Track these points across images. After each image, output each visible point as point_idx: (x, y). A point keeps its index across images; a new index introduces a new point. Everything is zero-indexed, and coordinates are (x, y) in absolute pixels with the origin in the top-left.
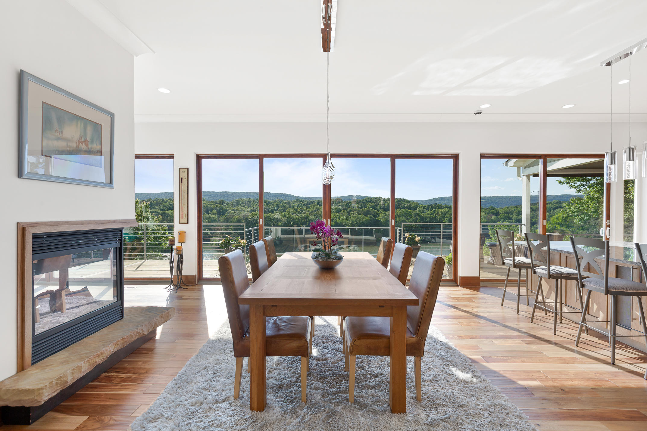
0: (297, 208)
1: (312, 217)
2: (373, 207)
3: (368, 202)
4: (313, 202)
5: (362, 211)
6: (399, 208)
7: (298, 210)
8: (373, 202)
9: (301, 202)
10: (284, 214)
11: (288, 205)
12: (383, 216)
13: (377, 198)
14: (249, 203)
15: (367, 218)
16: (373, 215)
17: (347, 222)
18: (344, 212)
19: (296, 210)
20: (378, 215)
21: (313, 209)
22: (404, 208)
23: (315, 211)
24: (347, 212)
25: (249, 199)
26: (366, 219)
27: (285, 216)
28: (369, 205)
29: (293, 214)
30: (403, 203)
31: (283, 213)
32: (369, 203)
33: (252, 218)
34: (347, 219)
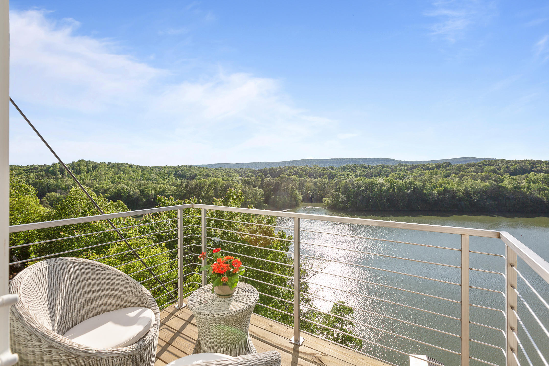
0: (399, 172)
1: (418, 183)
2: (494, 172)
3: (486, 165)
4: (416, 167)
5: (478, 176)
6: (533, 171)
7: (401, 175)
8: (493, 165)
9: (404, 167)
10: (388, 180)
11: (390, 170)
12: (509, 182)
13: (498, 160)
14: (354, 168)
15: (487, 184)
16: (495, 181)
17: (459, 187)
18: (454, 176)
19: (399, 174)
20: (502, 181)
21: (417, 173)
22: (541, 171)
23: (420, 175)
24: (459, 177)
25: (354, 165)
26: (485, 185)
27: (389, 182)
28: (487, 168)
29: (396, 179)
30: (539, 165)
31: (386, 178)
32: (487, 167)
33: (358, 183)
34: (458, 185)
